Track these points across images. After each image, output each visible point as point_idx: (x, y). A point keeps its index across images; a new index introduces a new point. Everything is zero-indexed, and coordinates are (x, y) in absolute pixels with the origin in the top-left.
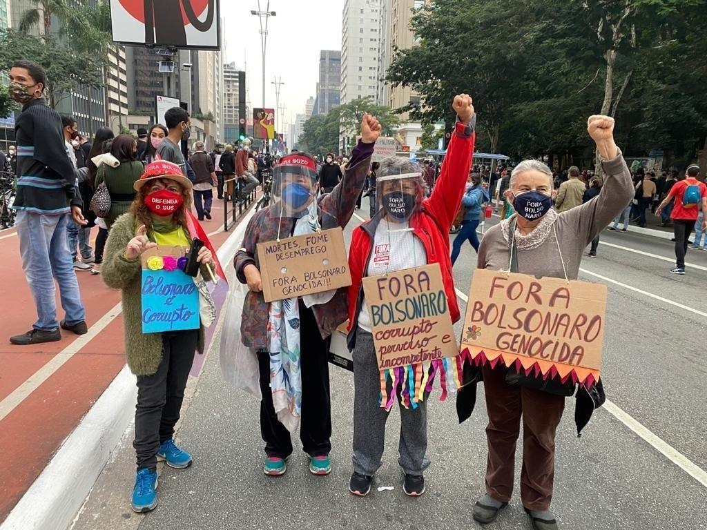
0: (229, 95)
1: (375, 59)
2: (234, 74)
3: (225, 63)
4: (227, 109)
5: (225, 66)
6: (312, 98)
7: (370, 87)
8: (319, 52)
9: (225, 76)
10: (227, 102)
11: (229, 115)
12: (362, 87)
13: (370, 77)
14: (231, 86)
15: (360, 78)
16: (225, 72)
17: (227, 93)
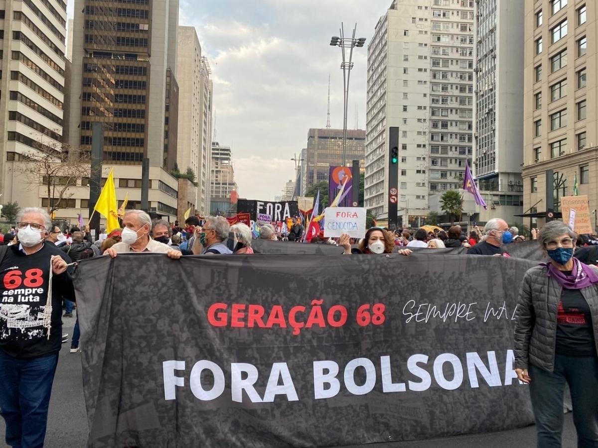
0: (217, 172)
1: (425, 95)
2: (222, 152)
3: (212, 141)
4: (214, 185)
5: (214, 144)
6: (290, 181)
7: (419, 133)
8: (308, 131)
9: (213, 154)
10: (215, 178)
11: (216, 191)
12: (408, 134)
13: (419, 120)
14: (219, 163)
15: (405, 122)
16: (213, 149)
17: (215, 169)
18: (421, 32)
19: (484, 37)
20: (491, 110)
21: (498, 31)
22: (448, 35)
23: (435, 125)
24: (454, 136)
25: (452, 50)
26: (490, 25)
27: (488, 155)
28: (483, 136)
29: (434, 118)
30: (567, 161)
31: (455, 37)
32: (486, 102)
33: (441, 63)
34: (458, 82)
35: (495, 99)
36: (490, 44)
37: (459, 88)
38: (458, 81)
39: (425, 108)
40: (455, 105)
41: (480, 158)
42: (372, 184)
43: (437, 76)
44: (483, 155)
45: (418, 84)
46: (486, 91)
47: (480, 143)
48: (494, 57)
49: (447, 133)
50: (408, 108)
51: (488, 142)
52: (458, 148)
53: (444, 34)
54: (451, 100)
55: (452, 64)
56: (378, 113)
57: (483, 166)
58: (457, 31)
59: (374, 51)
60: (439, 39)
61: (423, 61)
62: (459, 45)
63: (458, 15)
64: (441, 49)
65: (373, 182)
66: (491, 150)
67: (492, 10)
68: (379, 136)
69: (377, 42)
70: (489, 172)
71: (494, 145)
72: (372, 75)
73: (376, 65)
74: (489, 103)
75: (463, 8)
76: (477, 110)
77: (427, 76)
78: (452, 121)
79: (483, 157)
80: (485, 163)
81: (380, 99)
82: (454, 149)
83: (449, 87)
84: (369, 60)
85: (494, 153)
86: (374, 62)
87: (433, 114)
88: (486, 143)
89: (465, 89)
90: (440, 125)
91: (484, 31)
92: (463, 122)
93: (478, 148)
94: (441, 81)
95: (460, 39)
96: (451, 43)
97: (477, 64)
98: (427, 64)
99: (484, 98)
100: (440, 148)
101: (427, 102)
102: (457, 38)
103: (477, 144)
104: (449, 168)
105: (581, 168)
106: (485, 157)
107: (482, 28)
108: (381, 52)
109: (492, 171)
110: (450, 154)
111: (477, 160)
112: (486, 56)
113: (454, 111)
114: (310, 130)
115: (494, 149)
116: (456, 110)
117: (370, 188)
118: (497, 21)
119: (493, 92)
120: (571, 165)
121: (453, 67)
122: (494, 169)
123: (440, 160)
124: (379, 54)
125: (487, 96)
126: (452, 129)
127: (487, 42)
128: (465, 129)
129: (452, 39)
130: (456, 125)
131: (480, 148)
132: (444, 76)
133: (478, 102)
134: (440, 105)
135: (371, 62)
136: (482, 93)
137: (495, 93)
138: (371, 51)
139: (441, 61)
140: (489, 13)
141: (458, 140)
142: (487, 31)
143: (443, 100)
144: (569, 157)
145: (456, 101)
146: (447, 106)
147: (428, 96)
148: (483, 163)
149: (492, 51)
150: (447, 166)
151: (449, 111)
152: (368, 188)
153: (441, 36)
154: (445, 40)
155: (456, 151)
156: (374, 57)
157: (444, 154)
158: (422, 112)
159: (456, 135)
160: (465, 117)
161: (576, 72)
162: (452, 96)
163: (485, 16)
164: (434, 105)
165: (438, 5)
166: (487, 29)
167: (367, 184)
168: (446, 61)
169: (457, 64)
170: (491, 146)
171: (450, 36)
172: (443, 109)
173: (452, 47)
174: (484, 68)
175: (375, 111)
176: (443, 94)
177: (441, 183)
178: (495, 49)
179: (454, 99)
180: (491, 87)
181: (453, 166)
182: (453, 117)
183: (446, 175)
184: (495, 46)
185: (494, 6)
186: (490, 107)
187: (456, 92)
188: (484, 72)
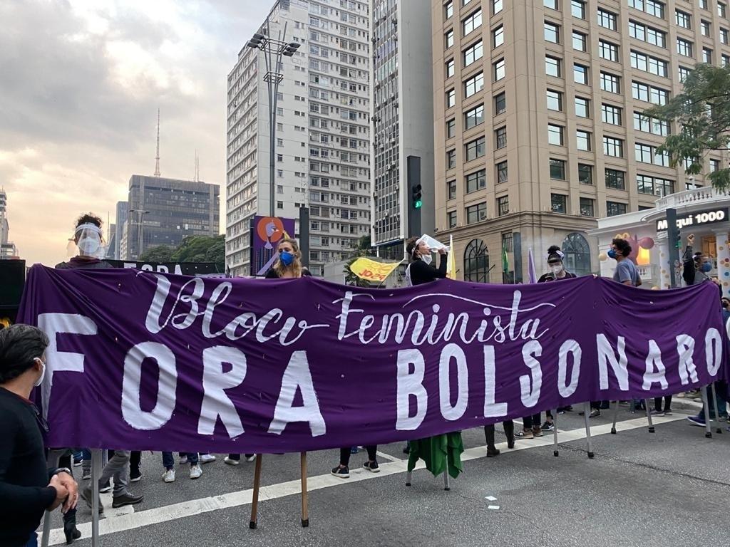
8: (130, 177)
12: (284, 189)
15: (281, 174)
18: (297, 68)
19: (382, 82)
20: (394, 166)
21: (400, 77)
22: (328, 77)
23: (314, 182)
24: (335, 197)
25: (332, 95)
26: (390, 70)
27: (391, 218)
28: (384, 196)
29: (313, 173)
30: (488, 226)
31: (335, 81)
32: (387, 157)
33: (320, 109)
34: (339, 134)
35: (398, 155)
36: (391, 91)
37: (340, 141)
38: (338, 132)
39: (303, 159)
40: (337, 160)
41: (380, 222)
42: (237, 251)
43: (316, 123)
44: (384, 218)
45: (295, 129)
46: (386, 145)
47: (380, 204)
48: (397, 106)
49: (328, 192)
50: (283, 157)
51: (391, 203)
52: (340, 211)
53: (322, 75)
54: (332, 154)
55: (332, 111)
56: (245, 160)
57: (384, 231)
58: (337, 74)
59: (238, 82)
60: (317, 80)
61: (300, 102)
62: (339, 91)
63: (337, 56)
64: (320, 92)
65: (238, 247)
66: (394, 213)
67: (393, 52)
68: (247, 188)
69: (242, 71)
70: (392, 238)
71: (399, 208)
72: (235, 113)
73: (241, 100)
74: (391, 158)
75: (342, 49)
76: (376, 166)
77: (304, 122)
78: (333, 179)
79: (384, 221)
80: (388, 227)
81: (248, 143)
82: (335, 211)
83: (329, 138)
84: (230, 93)
85: (399, 216)
86: (238, 96)
87: (312, 167)
88: (387, 205)
89: (346, 142)
90: (320, 181)
91: (383, 75)
92: (345, 181)
93: (378, 210)
94: (320, 130)
95: (339, 84)
96: (331, 87)
97: (375, 112)
98: (304, 107)
99: (384, 152)
100: (320, 209)
101: (305, 153)
102: (337, 83)
103: (376, 205)
104: (330, 234)
105: (503, 235)
106: (387, 220)
107: (379, 71)
108: (248, 84)
109: (396, 237)
110: (332, 217)
111: (377, 223)
112: (386, 104)
113: (335, 167)
114: (134, 176)
115: (399, 211)
116: (338, 167)
117: (234, 255)
118: (399, 65)
119: (395, 146)
120: (493, 231)
121: (333, 115)
122: (399, 234)
123: (320, 224)
124: (245, 87)
125: (388, 150)
126: (333, 188)
127: (387, 88)
128: (347, 190)
129: (332, 82)
130: (338, 184)
131: (380, 211)
132: (324, 125)
133: (377, 156)
134: (319, 158)
135: (233, 96)
136: (382, 146)
137: (398, 147)
138: (233, 82)
139: (320, 107)
140: (389, 56)
141: (340, 201)
142: (387, 76)
143: (322, 153)
144: (491, 222)
145: (337, 156)
146: (327, 161)
147: (306, 145)
148: (384, 228)
149: (393, 99)
150: (328, 231)
151: (330, 166)
152: (230, 255)
153: (320, 77)
154: (323, 83)
155: (338, 214)
156: (237, 90)
157: (325, 216)
158: (300, 164)
159: (338, 195)
160: (347, 176)
161: (495, 131)
162: (332, 149)
163: (383, 58)
164: (312, 158)
165: (316, 40)
166: (386, 73)
167: (229, 249)
168: (325, 107)
169: (337, 112)
170: (395, 209)
171: (330, 79)
172: (323, 163)
173: (332, 92)
174: (384, 118)
175: (241, 157)
176: (323, 145)
177: (323, 251)
178: (397, 97)
179: (335, 153)
180: (393, 140)
181: (335, 231)
182: (334, 173)
183: (327, 242)
184: (397, 94)
185: (394, 49)
186: (393, 163)
187: (337, 146)
188: (384, 122)
